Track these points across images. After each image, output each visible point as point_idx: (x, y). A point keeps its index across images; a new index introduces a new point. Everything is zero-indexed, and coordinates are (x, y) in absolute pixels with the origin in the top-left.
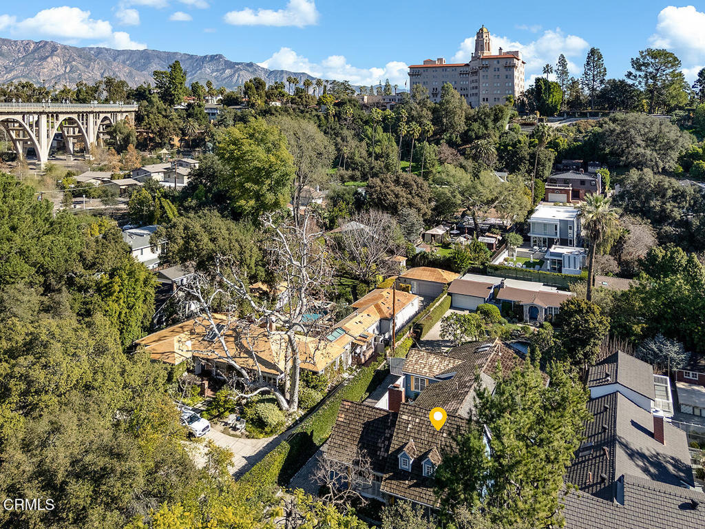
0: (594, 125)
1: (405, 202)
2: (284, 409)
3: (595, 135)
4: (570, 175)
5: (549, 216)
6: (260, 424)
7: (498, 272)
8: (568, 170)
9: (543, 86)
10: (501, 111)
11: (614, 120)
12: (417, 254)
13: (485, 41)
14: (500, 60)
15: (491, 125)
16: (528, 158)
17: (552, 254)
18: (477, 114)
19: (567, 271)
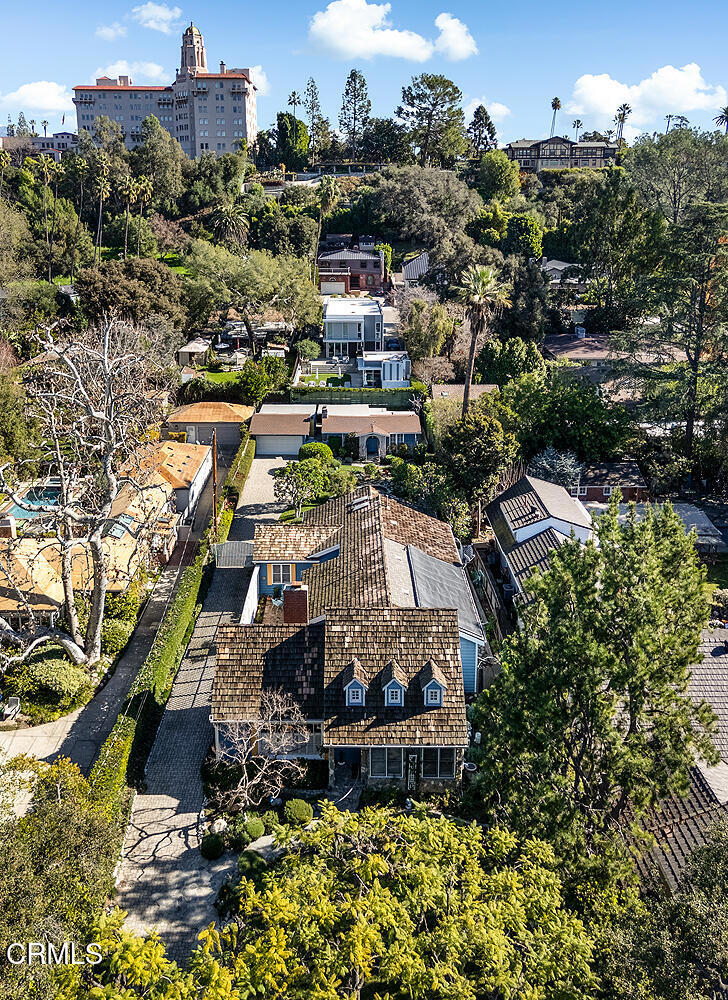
0: (358, 183)
1: (148, 305)
2: (79, 662)
3: (367, 197)
4: (345, 255)
5: (348, 313)
6: (47, 697)
7: (307, 397)
8: (341, 249)
9: (288, 125)
10: (234, 163)
11: (388, 176)
12: (186, 385)
13: (196, 50)
14: (224, 82)
15: (220, 185)
16: (288, 232)
17: (368, 364)
18: (199, 169)
19: (389, 384)
